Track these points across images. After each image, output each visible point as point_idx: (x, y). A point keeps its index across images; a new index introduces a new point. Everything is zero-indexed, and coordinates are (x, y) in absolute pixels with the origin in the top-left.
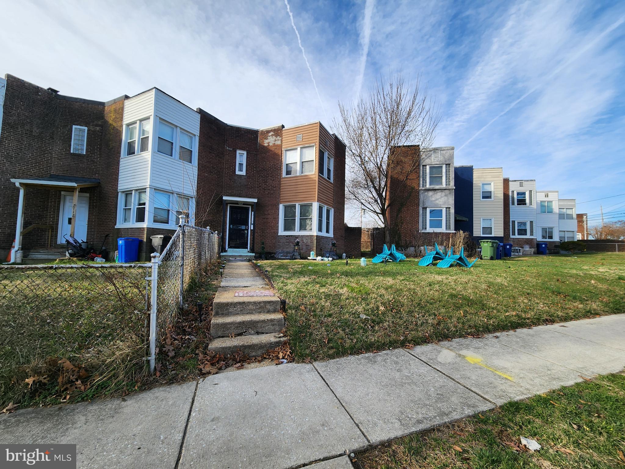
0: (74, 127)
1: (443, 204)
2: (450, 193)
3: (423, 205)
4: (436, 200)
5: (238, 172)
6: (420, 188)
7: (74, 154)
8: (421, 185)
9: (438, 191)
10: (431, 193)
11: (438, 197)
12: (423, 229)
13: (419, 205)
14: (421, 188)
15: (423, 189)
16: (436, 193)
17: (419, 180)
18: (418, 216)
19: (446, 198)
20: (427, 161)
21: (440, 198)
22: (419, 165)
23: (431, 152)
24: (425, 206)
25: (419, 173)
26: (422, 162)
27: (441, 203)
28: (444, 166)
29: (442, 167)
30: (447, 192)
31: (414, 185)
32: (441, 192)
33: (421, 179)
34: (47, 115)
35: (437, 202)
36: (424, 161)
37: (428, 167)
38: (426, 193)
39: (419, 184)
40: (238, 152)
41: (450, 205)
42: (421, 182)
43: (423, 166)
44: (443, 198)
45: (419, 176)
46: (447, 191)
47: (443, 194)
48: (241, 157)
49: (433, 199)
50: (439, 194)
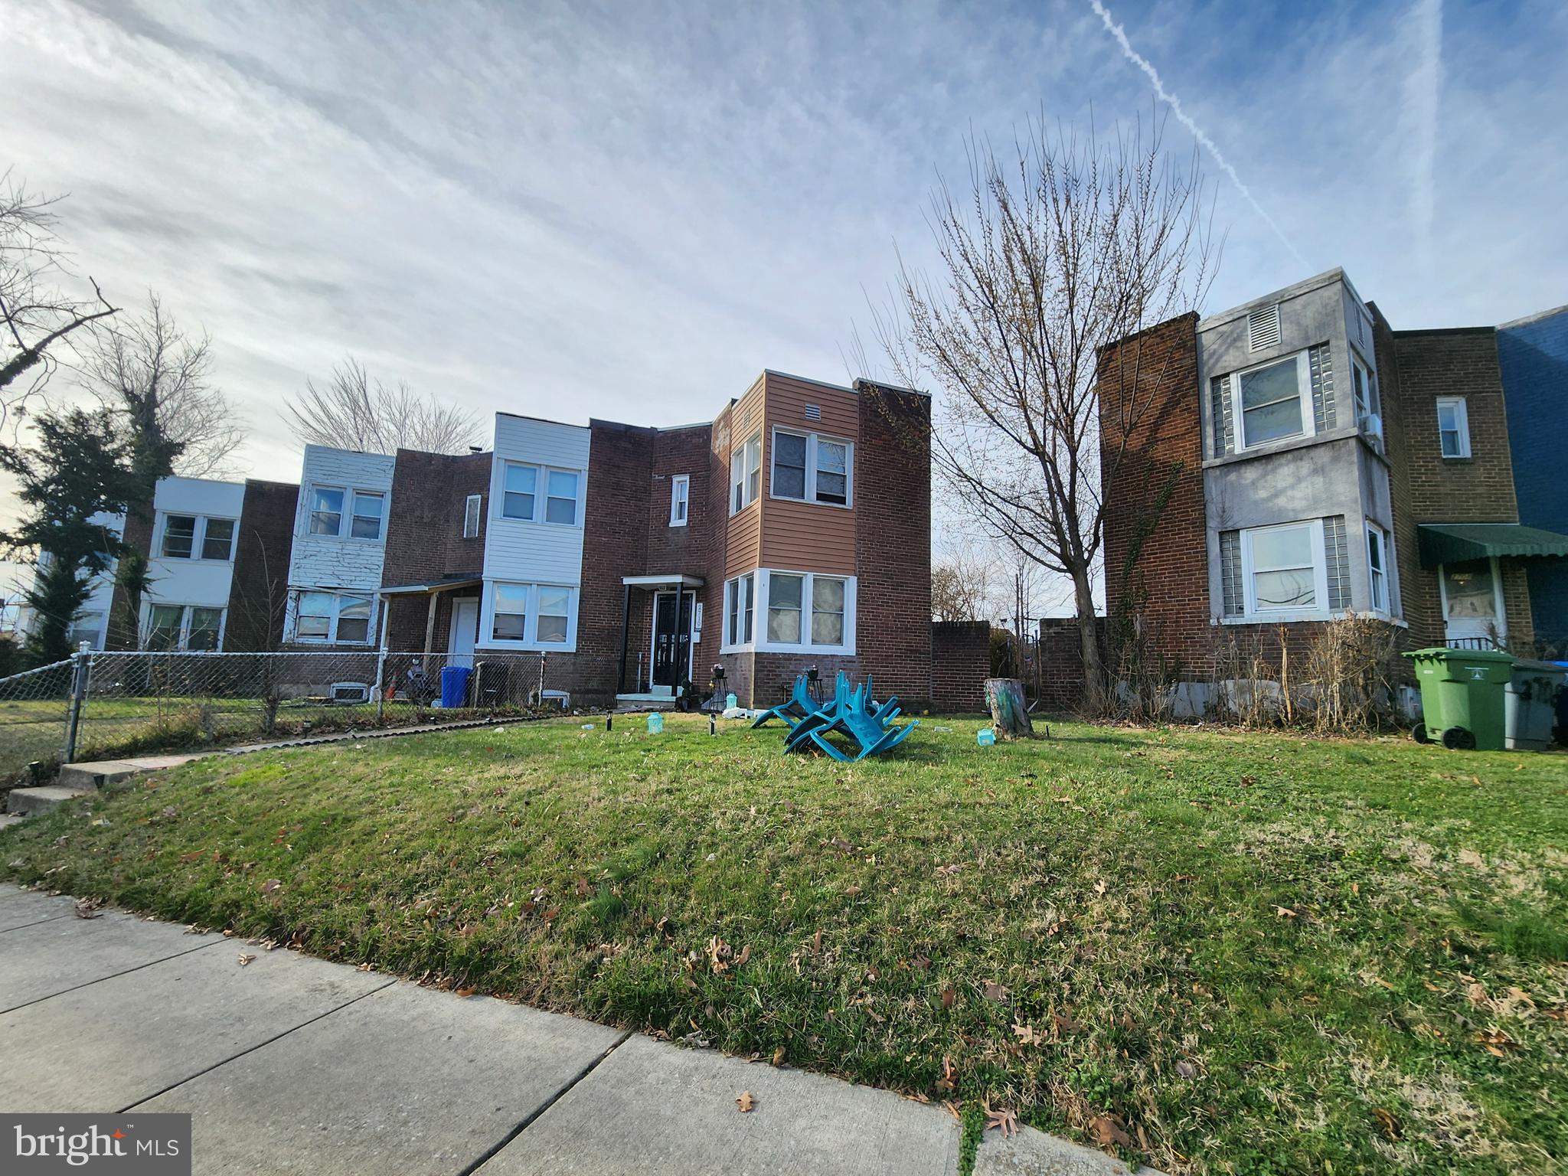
0: (469, 498)
1: (1309, 509)
2: (1336, 459)
3: (1223, 521)
4: (1276, 495)
5: (675, 522)
6: (1205, 464)
7: (466, 540)
8: (1211, 452)
9: (1283, 460)
10: (1250, 474)
11: (1280, 485)
12: (1227, 611)
13: (1204, 525)
14: (1210, 460)
15: (1218, 462)
16: (1274, 470)
17: (1201, 435)
18: (1205, 567)
19: (1319, 480)
20: (1231, 360)
21: (1292, 487)
22: (1197, 383)
23: (1243, 322)
24: (1229, 526)
25: (1199, 411)
26: (1211, 369)
27: (1299, 504)
28: (1303, 358)
29: (1294, 361)
30: (1323, 455)
31: (1182, 454)
32: (1295, 460)
33: (1209, 431)
34: (441, 489)
35: (1281, 501)
36: (1217, 361)
37: (1235, 380)
38: (1233, 477)
39: (1201, 447)
40: (676, 479)
41: (1340, 504)
42: (1210, 441)
43: (1215, 380)
44: (1303, 485)
45: (1199, 422)
46: (1321, 451)
47: (1305, 467)
48: (681, 488)
49: (1263, 494)
50: (1284, 473)
